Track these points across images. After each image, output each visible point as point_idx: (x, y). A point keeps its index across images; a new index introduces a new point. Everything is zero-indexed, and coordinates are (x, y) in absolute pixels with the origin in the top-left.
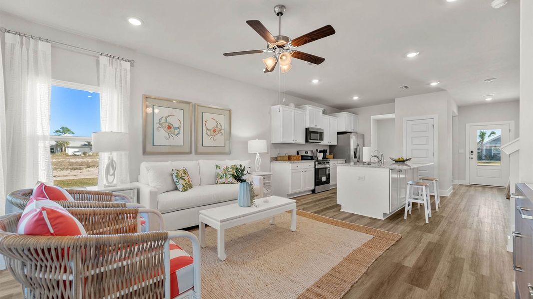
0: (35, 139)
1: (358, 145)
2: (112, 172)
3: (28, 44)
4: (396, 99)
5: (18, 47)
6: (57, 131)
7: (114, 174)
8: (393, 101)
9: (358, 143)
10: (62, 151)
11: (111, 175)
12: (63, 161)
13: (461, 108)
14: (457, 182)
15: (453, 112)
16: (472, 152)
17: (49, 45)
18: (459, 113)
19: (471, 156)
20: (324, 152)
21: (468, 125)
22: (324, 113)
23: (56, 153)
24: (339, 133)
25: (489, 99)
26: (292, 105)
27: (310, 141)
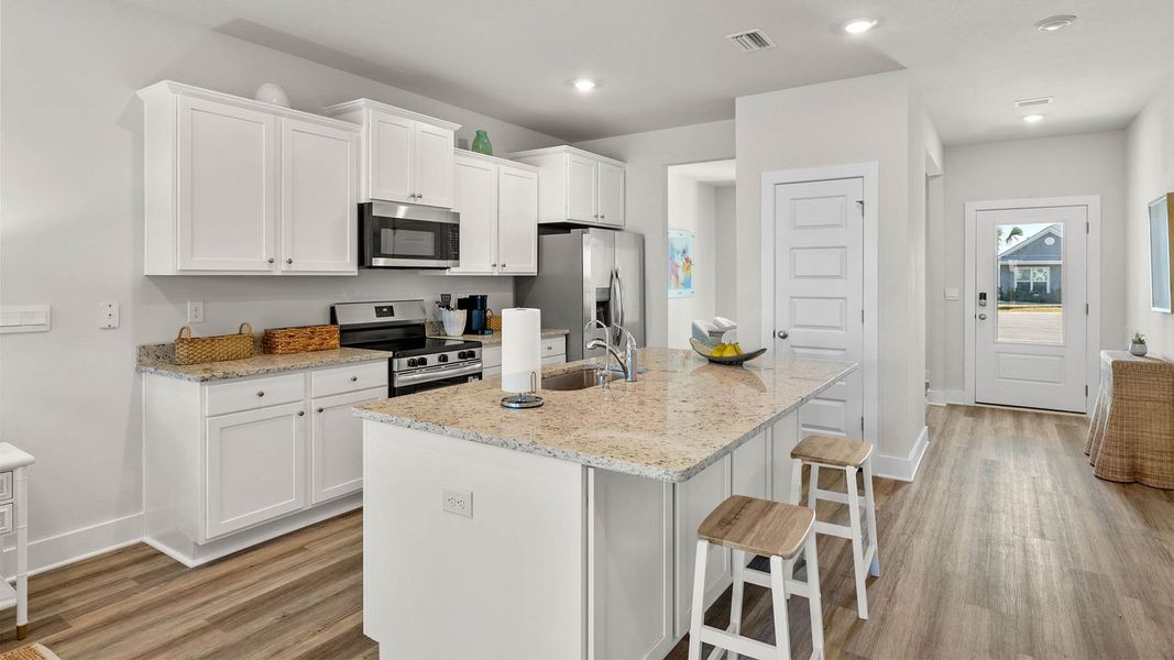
1: (614, 275)
4: (739, 102)
8: (726, 110)
9: (619, 266)
13: (950, 148)
14: (941, 399)
15: (929, 160)
16: (983, 296)
18: (945, 170)
19: (981, 311)
20: (472, 305)
21: (971, 207)
22: (461, 144)
24: (546, 229)
25: (1033, 119)
26: (271, 94)
27: (380, 262)
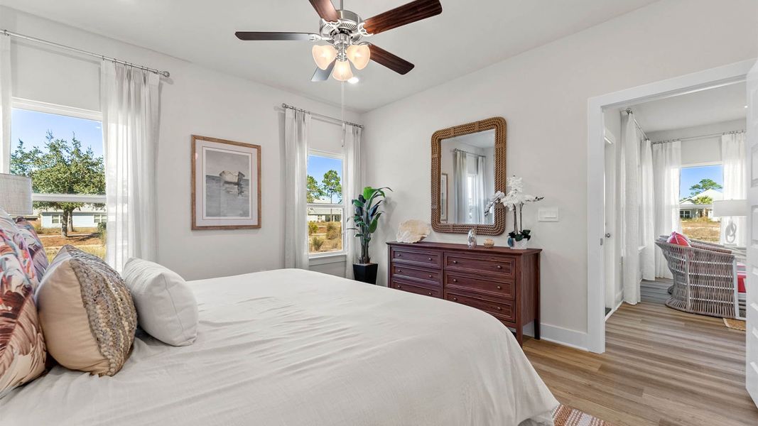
0: (670, 208)
2: (732, 233)
3: (666, 146)
5: (660, 150)
6: (694, 188)
7: (734, 235)
10: (701, 216)
11: (731, 236)
12: (702, 230)
17: (680, 142)
23: (693, 218)
